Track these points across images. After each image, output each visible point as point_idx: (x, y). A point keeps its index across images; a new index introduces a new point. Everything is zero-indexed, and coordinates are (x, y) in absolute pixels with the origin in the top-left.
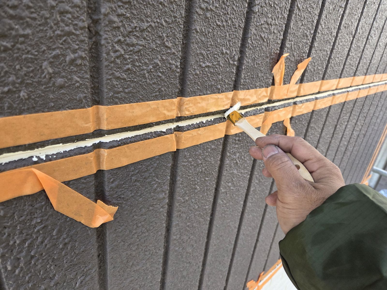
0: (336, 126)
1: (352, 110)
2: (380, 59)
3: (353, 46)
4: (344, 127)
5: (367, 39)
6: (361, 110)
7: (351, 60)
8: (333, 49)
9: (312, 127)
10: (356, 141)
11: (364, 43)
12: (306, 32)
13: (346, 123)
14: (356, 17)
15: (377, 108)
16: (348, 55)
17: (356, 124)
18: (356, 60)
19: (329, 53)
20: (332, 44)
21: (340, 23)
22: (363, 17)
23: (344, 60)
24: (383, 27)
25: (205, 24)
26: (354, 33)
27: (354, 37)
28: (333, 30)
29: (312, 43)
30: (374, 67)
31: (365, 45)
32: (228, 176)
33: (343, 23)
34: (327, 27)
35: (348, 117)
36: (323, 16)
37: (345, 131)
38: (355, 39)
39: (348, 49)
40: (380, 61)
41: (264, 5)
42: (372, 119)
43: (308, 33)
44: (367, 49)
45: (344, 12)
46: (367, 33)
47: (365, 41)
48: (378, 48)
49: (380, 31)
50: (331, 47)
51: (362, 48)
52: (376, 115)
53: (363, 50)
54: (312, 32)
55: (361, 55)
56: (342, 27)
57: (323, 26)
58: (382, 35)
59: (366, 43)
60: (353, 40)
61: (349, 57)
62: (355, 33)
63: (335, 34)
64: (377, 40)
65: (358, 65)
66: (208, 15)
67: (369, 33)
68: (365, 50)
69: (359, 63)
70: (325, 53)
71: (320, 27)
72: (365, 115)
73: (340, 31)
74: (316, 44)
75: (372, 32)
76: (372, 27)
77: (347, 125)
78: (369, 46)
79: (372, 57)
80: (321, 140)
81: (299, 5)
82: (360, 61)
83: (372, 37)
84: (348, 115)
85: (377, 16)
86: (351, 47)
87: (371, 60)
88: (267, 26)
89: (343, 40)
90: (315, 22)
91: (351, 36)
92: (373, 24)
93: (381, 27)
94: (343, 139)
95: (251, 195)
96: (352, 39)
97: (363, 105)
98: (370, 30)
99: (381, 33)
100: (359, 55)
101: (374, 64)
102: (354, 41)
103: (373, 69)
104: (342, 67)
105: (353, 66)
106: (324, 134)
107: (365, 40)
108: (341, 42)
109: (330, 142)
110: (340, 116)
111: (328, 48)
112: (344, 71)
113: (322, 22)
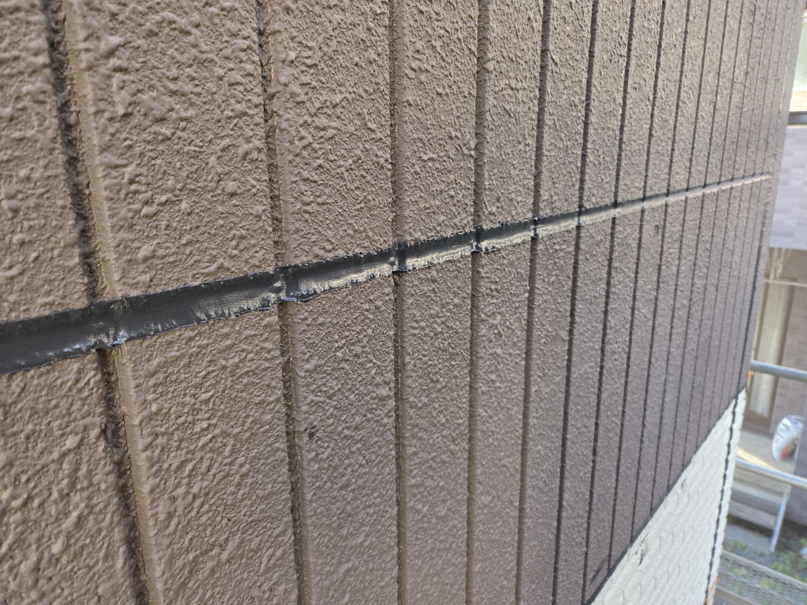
0: (660, 266)
1: (682, 236)
2: (708, 141)
3: (656, 120)
4: (674, 268)
5: (678, 106)
6: (698, 236)
7: (658, 145)
8: (622, 127)
9: (617, 268)
10: (704, 299)
11: (674, 114)
12: (572, 98)
13: (677, 262)
14: (650, 71)
15: (726, 232)
16: (651, 135)
17: (695, 264)
18: (667, 145)
19: (618, 133)
20: (619, 118)
21: (626, 83)
22: (660, 70)
23: (646, 145)
24: (700, 86)
25: (420, 93)
26: (651, 98)
27: (654, 105)
28: (616, 95)
29: (587, 116)
30: (702, 155)
31: (676, 117)
32: (488, 359)
33: (630, 82)
34: (604, 89)
35: (678, 250)
36: (596, 73)
37: (677, 277)
38: (655, 108)
39: (648, 126)
40: (710, 144)
41: (500, 59)
42: (722, 254)
43: (577, 101)
44: (682, 124)
45: (628, 64)
46: (676, 97)
47: (675, 111)
48: (701, 123)
49: (696, 92)
50: (620, 123)
51: (672, 122)
52: (729, 245)
53: (675, 127)
54: (583, 98)
55: (674, 135)
56: (629, 90)
57: (599, 88)
58: (701, 100)
59: (677, 113)
60: (653, 109)
61: (653, 140)
62: (655, 98)
63: (621, 101)
64: (694, 108)
65: (672, 154)
66: (423, 77)
67: (679, 97)
68: (678, 125)
69: (673, 150)
70: (611, 133)
71: (593, 89)
72: (708, 246)
73: (628, 96)
74: (593, 119)
75: (683, 95)
76: (680, 85)
77: (679, 265)
78: (683, 119)
79: (694, 138)
80: (638, 294)
81: (554, 57)
82: (673, 145)
83: (684, 103)
84: (677, 245)
85: (685, 67)
86: (652, 121)
87: (693, 144)
88: (511, 92)
89: (637, 111)
90: (584, 81)
91: (648, 103)
92: (681, 81)
93: (697, 86)
94: (679, 293)
95: (534, 402)
96: (650, 108)
97: (700, 228)
98: (679, 92)
99: (699, 95)
100: (670, 135)
101: (700, 151)
102: (656, 113)
103: (700, 160)
104: (646, 158)
105: (663, 155)
106: (640, 282)
107: (674, 108)
108: (634, 113)
109: (656, 299)
110: (662, 247)
111: (615, 123)
112: (651, 163)
113: (594, 81)
